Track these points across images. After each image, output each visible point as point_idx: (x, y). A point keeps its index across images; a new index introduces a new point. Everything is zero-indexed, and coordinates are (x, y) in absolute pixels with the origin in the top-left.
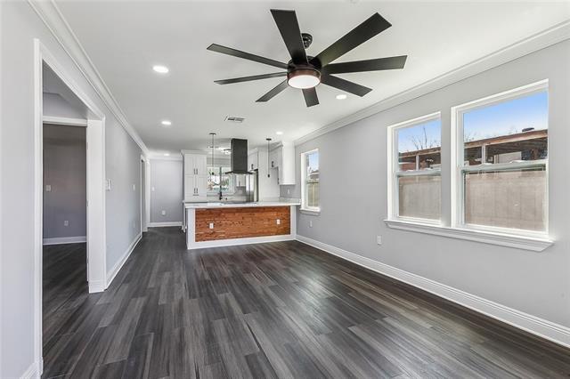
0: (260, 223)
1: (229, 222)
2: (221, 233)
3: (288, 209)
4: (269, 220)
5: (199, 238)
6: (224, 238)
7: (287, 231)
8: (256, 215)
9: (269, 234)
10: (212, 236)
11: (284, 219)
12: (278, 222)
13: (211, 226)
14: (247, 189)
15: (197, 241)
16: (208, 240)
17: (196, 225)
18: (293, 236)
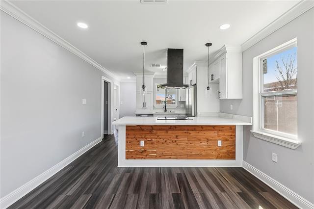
0: (197, 143)
1: (161, 141)
2: (153, 152)
3: (232, 129)
4: (208, 140)
5: (129, 155)
6: (156, 158)
7: (231, 155)
8: (193, 133)
9: (207, 157)
10: (143, 154)
11: (227, 140)
12: (220, 143)
13: (142, 143)
14: (187, 104)
15: (127, 158)
16: (139, 158)
17: (127, 142)
18: (239, 162)
